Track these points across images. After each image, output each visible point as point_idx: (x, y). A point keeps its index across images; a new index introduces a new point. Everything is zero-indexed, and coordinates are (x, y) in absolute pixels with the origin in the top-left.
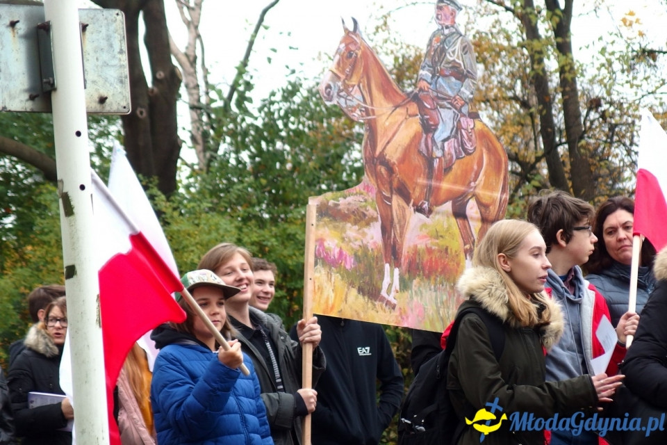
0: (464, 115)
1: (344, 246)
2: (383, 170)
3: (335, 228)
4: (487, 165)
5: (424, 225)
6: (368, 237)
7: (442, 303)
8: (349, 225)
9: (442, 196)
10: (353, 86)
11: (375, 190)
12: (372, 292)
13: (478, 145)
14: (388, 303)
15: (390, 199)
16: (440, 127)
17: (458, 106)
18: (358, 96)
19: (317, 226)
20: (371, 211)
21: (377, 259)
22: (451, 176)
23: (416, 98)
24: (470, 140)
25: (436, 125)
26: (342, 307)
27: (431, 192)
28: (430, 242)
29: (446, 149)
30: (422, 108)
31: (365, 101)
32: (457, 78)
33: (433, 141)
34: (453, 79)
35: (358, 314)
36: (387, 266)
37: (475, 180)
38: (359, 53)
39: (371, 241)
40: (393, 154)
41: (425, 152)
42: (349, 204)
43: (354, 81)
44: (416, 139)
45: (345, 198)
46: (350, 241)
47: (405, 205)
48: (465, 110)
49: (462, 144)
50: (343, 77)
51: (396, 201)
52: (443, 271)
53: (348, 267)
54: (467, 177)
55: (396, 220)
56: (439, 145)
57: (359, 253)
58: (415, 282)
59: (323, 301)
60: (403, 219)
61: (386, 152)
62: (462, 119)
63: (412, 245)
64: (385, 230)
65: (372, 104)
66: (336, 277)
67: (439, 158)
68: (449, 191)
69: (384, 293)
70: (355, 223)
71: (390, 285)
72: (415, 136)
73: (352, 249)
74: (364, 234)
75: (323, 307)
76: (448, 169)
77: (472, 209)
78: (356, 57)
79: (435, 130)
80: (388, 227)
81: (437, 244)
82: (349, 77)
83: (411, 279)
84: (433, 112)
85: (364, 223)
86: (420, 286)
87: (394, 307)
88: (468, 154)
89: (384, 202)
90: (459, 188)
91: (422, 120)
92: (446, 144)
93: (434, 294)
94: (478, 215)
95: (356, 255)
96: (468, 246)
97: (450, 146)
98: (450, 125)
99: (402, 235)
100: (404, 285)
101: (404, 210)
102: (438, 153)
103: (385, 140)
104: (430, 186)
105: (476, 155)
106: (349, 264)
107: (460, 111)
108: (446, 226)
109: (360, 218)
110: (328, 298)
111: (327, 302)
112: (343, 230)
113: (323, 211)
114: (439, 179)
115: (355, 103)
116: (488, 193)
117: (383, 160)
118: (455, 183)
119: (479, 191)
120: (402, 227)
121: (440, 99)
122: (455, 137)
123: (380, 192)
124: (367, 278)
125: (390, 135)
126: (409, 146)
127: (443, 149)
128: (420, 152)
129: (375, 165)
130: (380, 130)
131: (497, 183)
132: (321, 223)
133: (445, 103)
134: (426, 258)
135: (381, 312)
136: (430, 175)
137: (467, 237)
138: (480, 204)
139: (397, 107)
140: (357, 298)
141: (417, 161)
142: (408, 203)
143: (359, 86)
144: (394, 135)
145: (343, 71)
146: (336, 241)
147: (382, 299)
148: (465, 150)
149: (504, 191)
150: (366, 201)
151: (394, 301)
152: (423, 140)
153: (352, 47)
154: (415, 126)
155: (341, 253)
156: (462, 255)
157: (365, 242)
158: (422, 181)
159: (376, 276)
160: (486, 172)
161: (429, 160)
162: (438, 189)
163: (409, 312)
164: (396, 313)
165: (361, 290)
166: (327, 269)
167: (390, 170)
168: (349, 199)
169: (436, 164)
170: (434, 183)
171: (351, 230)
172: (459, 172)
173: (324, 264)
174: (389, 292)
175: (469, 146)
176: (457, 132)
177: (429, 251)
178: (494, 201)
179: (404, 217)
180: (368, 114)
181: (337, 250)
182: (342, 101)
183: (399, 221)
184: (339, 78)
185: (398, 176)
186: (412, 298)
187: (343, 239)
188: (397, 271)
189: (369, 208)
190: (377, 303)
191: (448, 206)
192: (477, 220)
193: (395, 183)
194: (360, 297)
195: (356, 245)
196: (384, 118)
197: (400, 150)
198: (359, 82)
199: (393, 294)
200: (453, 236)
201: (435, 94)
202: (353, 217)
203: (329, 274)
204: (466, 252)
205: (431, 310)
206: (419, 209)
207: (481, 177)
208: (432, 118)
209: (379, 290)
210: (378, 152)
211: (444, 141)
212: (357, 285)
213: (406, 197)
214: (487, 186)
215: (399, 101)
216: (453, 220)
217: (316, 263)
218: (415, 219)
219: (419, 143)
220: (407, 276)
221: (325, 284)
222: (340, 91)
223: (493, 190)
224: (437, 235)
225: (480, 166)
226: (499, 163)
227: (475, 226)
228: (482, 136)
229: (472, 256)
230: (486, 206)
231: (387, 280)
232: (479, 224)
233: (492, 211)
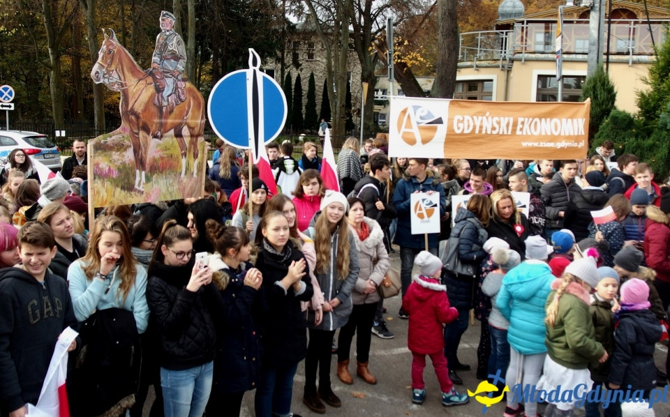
0: (179, 80)
1: (111, 165)
2: (133, 118)
3: (105, 155)
4: (193, 106)
5: (159, 145)
6: (126, 158)
7: (170, 184)
8: (114, 152)
9: (168, 127)
10: (113, 71)
11: (129, 130)
12: (129, 187)
13: (188, 96)
14: (139, 191)
15: (138, 134)
16: (166, 89)
17: (176, 76)
18: (117, 77)
19: (94, 156)
20: (127, 142)
21: (132, 169)
22: (173, 115)
23: (151, 74)
24: (183, 94)
25: (164, 88)
26: (112, 200)
27: (162, 125)
28: (161, 153)
29: (170, 100)
30: (155, 79)
31: (120, 79)
32: (175, 60)
33: (162, 97)
34: (172, 61)
35: (121, 201)
36: (138, 171)
37: (186, 115)
38: (116, 50)
39: (127, 159)
40: (139, 108)
41: (157, 104)
42: (113, 140)
43: (113, 67)
44: (152, 98)
45: (111, 137)
46: (115, 161)
47: (147, 135)
48: (180, 78)
49: (179, 97)
50: (106, 66)
51: (142, 134)
52: (170, 167)
53: (114, 176)
54: (182, 115)
55: (142, 145)
56: (166, 99)
57: (121, 167)
58: (154, 177)
59: (100, 199)
61: (134, 107)
62: (179, 83)
63: (152, 157)
64: (136, 152)
65: (125, 80)
66: (108, 184)
67: (166, 106)
68: (172, 124)
69: (136, 186)
70: (118, 150)
71: (140, 181)
72: (151, 96)
73: (116, 166)
74: (123, 156)
75: (100, 203)
76: (171, 111)
77: (185, 131)
78: (114, 53)
79: (163, 91)
80: (137, 150)
81: (166, 154)
82: (110, 65)
83: (152, 176)
84: (162, 81)
85: (122, 150)
86: (157, 178)
87: (142, 193)
88: (182, 101)
89: (134, 136)
90: (178, 121)
91: (155, 86)
92: (169, 98)
93: (165, 181)
94: (189, 134)
95: (119, 169)
96: (183, 152)
97: (172, 99)
98: (171, 87)
99: (146, 152)
100: (148, 179)
101: (146, 138)
102: (165, 104)
103: (134, 100)
104: (161, 123)
105: (187, 101)
106: (115, 175)
107: (177, 78)
108: (171, 143)
109: (120, 147)
110: (103, 197)
111: (102, 199)
112: (111, 156)
113: (98, 148)
114: (166, 118)
115: (114, 80)
116: (194, 121)
117: (133, 112)
118: (175, 118)
119: (189, 121)
120: (146, 148)
121: (166, 73)
122: (175, 93)
123: (132, 130)
124: (126, 180)
125: (137, 96)
126: (148, 102)
127: (168, 101)
128: (154, 104)
129: (128, 116)
130: (130, 95)
131: (199, 115)
132: (97, 154)
133: (168, 75)
134: (160, 162)
135: (135, 198)
136: (161, 117)
137: (182, 146)
138: (190, 128)
139: (140, 80)
140: (120, 193)
141: (154, 110)
142: (149, 134)
143: (116, 70)
144: (139, 97)
145: (106, 62)
146: (107, 163)
147: (136, 190)
148: (180, 100)
149: (202, 118)
150: (123, 137)
151: (142, 190)
152: (156, 98)
153: (111, 47)
154: (151, 89)
155: (110, 169)
156: (181, 157)
157: (124, 160)
158: (156, 120)
159: (131, 178)
160: (192, 110)
161: (160, 108)
162: (166, 123)
163: (151, 193)
164: (144, 195)
165: (123, 188)
166: (102, 180)
167: (138, 117)
168: (113, 138)
169: (164, 110)
170: (163, 121)
171: (115, 155)
172: (177, 112)
173: (99, 178)
174: (139, 185)
175: (182, 97)
176: (175, 91)
177: (162, 158)
178: (197, 125)
179: (147, 142)
180: (123, 86)
181: (107, 168)
182: (106, 80)
183: (144, 145)
184: (104, 67)
185: (142, 119)
186: (153, 185)
187: (111, 161)
188: (143, 173)
189: (125, 140)
190: (133, 193)
191: (172, 132)
192: (188, 136)
193: (141, 124)
194: (123, 192)
195: (118, 163)
196: (133, 87)
197: (143, 105)
198: (116, 68)
199: (142, 185)
200: (175, 148)
201: (162, 70)
202: (116, 147)
203: (103, 184)
204: (182, 155)
205: (164, 190)
206: (155, 137)
207: (190, 113)
208: (161, 84)
209: (134, 186)
210: (129, 108)
211: (169, 96)
212: (120, 185)
213: (147, 131)
214: (194, 117)
215: (141, 76)
216: (175, 139)
217: (95, 178)
218: (153, 142)
219: (154, 99)
220: (149, 174)
221: (101, 189)
222: (105, 74)
223: (196, 119)
224: (166, 149)
225: (189, 107)
226: (200, 104)
227: (187, 140)
228: (190, 90)
229: (185, 156)
230: (193, 128)
231: (138, 179)
232: (189, 139)
233: (196, 131)
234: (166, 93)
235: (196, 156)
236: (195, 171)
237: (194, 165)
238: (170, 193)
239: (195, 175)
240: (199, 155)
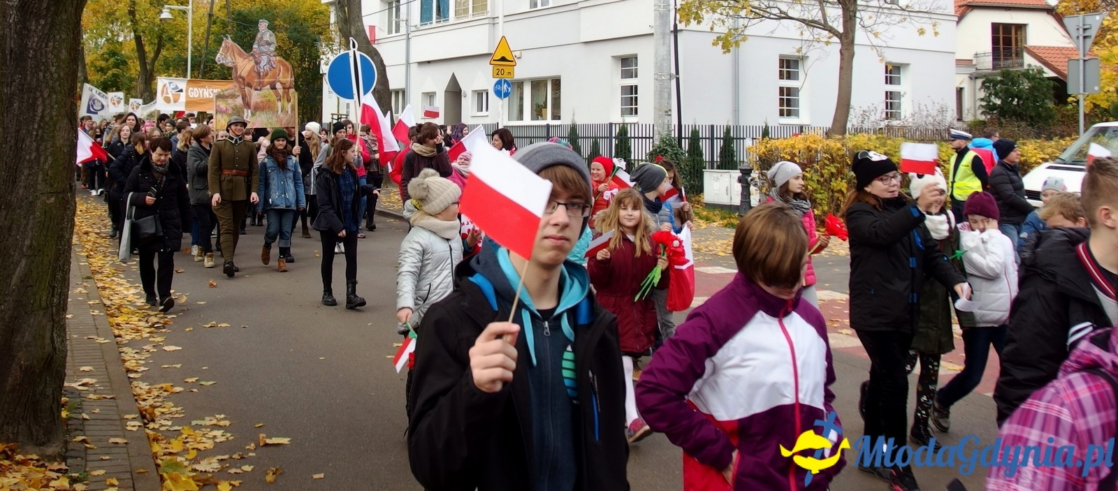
1: (227, 106)
2: (241, 80)
3: (224, 101)
4: (284, 69)
7: (270, 118)
8: (229, 99)
9: (265, 84)
10: (228, 56)
11: (238, 87)
13: (278, 65)
15: (244, 88)
16: (262, 62)
18: (231, 59)
19: (216, 101)
20: (237, 94)
21: (241, 108)
22: (268, 77)
23: (253, 55)
24: (275, 64)
27: (261, 83)
28: (262, 99)
30: (255, 57)
31: (233, 60)
32: (269, 46)
33: (260, 67)
34: (267, 46)
36: (245, 110)
37: (278, 76)
39: (238, 103)
40: (244, 74)
41: (257, 71)
42: (229, 93)
43: (228, 54)
44: (253, 67)
45: (227, 91)
46: (230, 104)
47: (250, 89)
48: (272, 55)
49: (272, 66)
51: (247, 89)
52: (269, 108)
54: (274, 76)
55: (247, 95)
56: (262, 68)
58: (257, 113)
60: (250, 95)
61: (242, 73)
62: (271, 58)
64: (243, 99)
65: (236, 60)
67: (263, 72)
68: (268, 82)
70: (232, 98)
71: (248, 115)
73: (231, 107)
74: (235, 101)
76: (266, 75)
77: (278, 86)
78: (229, 47)
79: (260, 63)
80: (245, 97)
81: (265, 99)
82: (226, 53)
83: (256, 112)
84: (259, 58)
86: (260, 114)
88: (274, 68)
89: (242, 90)
90: (272, 80)
91: (255, 61)
92: (265, 67)
93: (266, 116)
94: (282, 87)
95: (233, 108)
96: (278, 98)
97: (267, 68)
98: (266, 60)
99: (250, 99)
100: (253, 114)
101: (250, 91)
102: (262, 70)
103: (241, 70)
105: (278, 68)
107: (270, 55)
108: (268, 93)
109: (233, 96)
112: (227, 101)
113: (219, 97)
114: (264, 78)
115: (229, 61)
116: (285, 81)
117: (241, 77)
118: (270, 78)
119: (281, 79)
120: (250, 97)
121: (262, 53)
122: (269, 64)
123: (240, 86)
125: (243, 68)
126: (250, 70)
127: (264, 69)
128: (255, 72)
129: (237, 78)
130: (239, 68)
131: (288, 75)
132: (218, 101)
133: (264, 54)
134: (261, 104)
136: (259, 78)
137: (277, 95)
138: (281, 83)
139: (245, 59)
141: (254, 74)
143: (230, 55)
145: (224, 52)
146: (224, 105)
149: (291, 77)
151: (249, 120)
152: (256, 68)
154: (252, 63)
155: (226, 109)
157: (236, 104)
158: (256, 80)
160: (283, 73)
161: (259, 73)
162: (263, 82)
166: (221, 114)
167: (244, 79)
169: (261, 74)
170: (261, 80)
171: (230, 101)
172: (271, 75)
175: (274, 66)
176: (269, 62)
177: (262, 102)
178: (287, 82)
179: (251, 93)
180: (234, 63)
182: (224, 62)
184: (223, 55)
185: (247, 80)
186: (257, 118)
187: (227, 104)
188: (249, 111)
191: (268, 86)
193: (246, 83)
195: (232, 105)
196: (240, 63)
197: (247, 72)
201: (260, 52)
202: (231, 96)
203: (223, 117)
204: (278, 100)
205: (265, 121)
206: (256, 90)
207: (281, 75)
208: (259, 60)
210: (238, 75)
213: (251, 87)
214: (284, 77)
215: (246, 57)
217: (217, 113)
218: (255, 93)
221: (221, 119)
222: (223, 59)
223: (288, 77)
224: (265, 97)
225: (280, 71)
226: (288, 69)
227: (281, 91)
228: (280, 61)
229: (280, 100)
230: (284, 84)
231: (246, 114)
232: (282, 90)
233: (288, 85)
234: (262, 65)
235: (289, 101)
236: (290, 110)
237: (289, 107)
238: (271, 123)
239: (289, 112)
240: (292, 100)
